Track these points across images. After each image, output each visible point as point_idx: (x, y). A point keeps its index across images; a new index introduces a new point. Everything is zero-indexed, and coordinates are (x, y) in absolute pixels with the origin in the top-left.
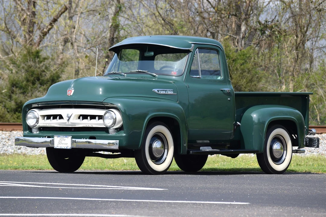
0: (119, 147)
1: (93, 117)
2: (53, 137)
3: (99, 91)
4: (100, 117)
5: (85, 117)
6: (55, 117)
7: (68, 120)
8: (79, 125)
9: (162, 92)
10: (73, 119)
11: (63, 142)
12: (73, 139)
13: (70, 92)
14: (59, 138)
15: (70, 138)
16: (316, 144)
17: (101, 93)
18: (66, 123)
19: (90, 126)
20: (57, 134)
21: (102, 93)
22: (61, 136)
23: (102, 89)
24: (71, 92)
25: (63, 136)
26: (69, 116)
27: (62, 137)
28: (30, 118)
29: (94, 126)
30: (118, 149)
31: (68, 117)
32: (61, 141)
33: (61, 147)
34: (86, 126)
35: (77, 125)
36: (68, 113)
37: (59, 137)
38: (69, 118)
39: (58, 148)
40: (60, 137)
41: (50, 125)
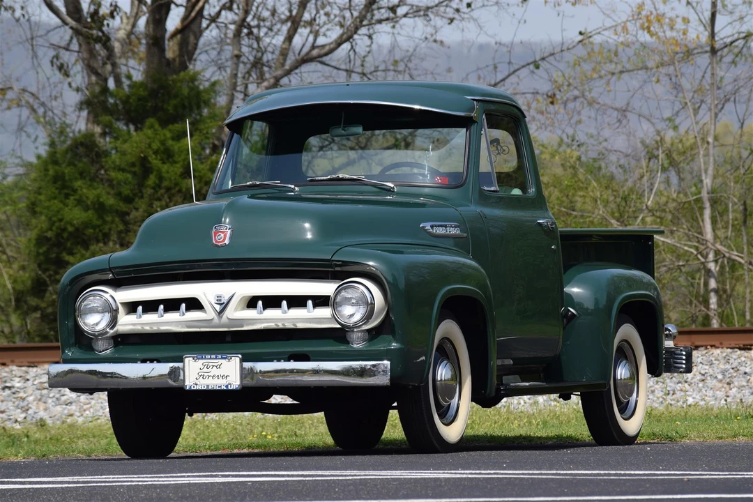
0: (391, 379)
1: (297, 301)
2: (181, 360)
3: (304, 230)
4: (321, 301)
5: (272, 302)
6: (172, 305)
7: (221, 313)
8: (253, 324)
9: (440, 231)
10: (236, 310)
11: (215, 371)
12: (247, 365)
13: (222, 235)
14: (201, 361)
15: (236, 360)
16: (682, 364)
17: (309, 236)
18: (213, 319)
19: (289, 325)
20: (190, 352)
21: (313, 234)
22: (208, 356)
23: (312, 224)
24: (225, 236)
25: (213, 356)
26: (224, 300)
27: (211, 358)
28: (93, 311)
29: (300, 326)
30: (389, 384)
31: (221, 304)
32: (208, 370)
33: (208, 386)
34: (275, 327)
35: (248, 325)
36: (219, 294)
37: (202, 358)
38: (224, 306)
39: (198, 387)
40: (205, 358)
41: (155, 328)
